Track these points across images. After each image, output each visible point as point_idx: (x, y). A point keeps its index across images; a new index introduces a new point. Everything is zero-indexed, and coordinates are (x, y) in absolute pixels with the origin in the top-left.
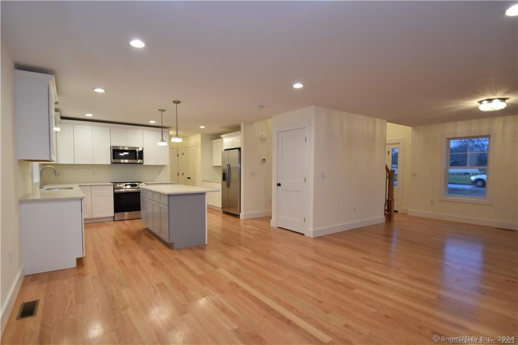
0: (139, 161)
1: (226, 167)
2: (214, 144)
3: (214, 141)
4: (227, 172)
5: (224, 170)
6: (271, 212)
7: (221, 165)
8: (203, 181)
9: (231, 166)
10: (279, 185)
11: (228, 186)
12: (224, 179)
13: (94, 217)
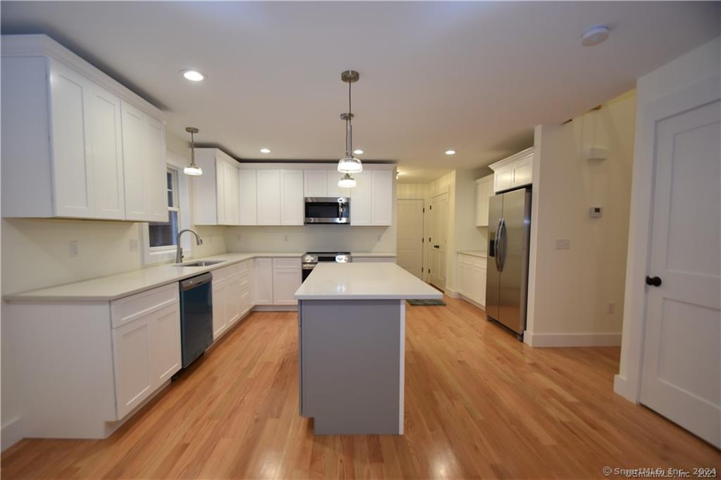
0: (344, 220)
1: (496, 228)
2: (480, 186)
3: (479, 181)
4: (497, 238)
5: (492, 234)
6: (620, 337)
7: (487, 224)
8: (458, 253)
9: (507, 225)
10: (654, 282)
11: (500, 267)
12: (492, 252)
13: (275, 304)
